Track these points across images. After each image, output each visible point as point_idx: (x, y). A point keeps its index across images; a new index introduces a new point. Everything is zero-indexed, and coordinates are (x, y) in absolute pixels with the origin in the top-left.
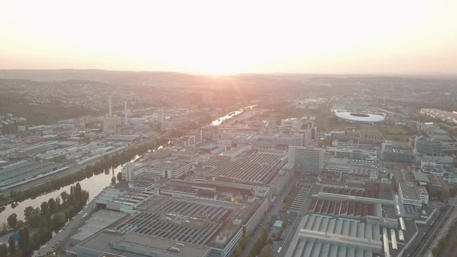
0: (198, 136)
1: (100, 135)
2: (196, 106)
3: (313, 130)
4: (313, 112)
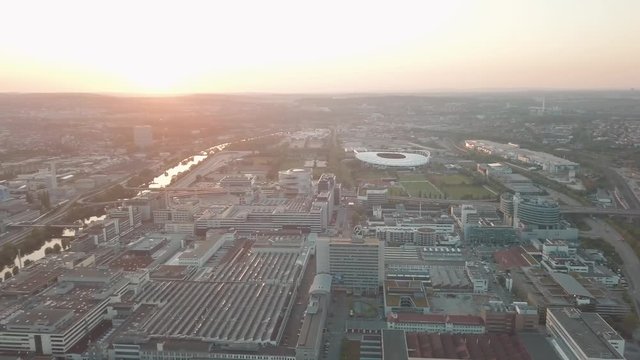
2: (123, 151)
4: (320, 153)
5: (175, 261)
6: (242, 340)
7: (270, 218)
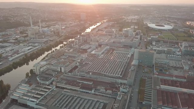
0: (79, 40)
1: (26, 39)
2: (77, 21)
3: (141, 36)
5: (93, 52)
6: (112, 74)
7: (120, 43)
